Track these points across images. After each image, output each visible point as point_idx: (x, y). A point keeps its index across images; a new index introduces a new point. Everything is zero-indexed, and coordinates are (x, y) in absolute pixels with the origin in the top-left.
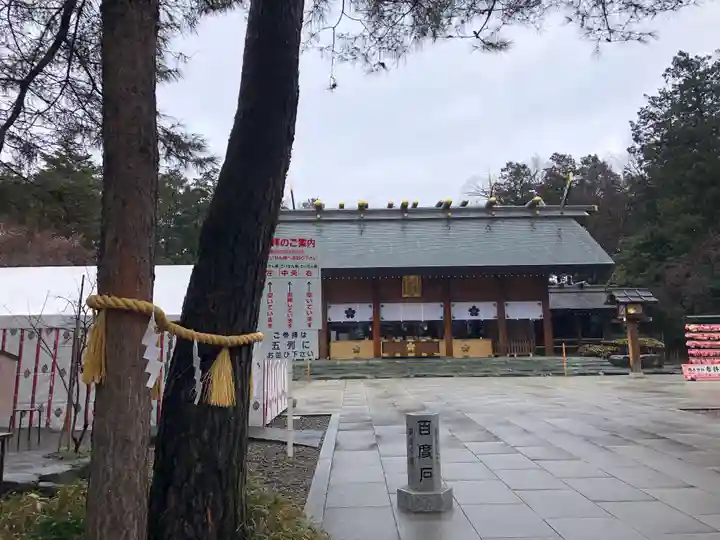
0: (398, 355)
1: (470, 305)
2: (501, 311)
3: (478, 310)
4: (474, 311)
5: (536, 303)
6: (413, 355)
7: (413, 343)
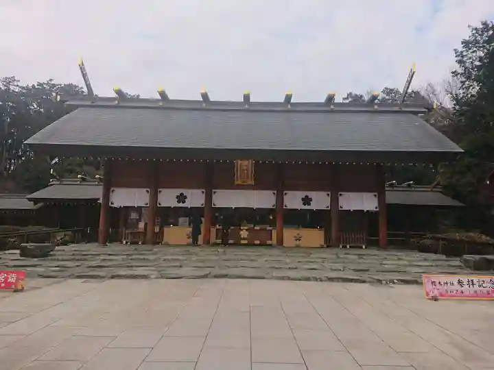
1: (304, 195)
2: (335, 201)
3: (311, 200)
5: (372, 194)
6: (246, 242)
7: (247, 230)
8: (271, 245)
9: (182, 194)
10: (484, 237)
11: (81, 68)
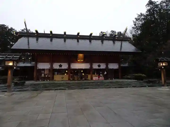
1: (98, 64)
2: (107, 66)
3: (100, 66)
4: (99, 66)
5: (117, 64)
8: (88, 80)
10: (143, 75)
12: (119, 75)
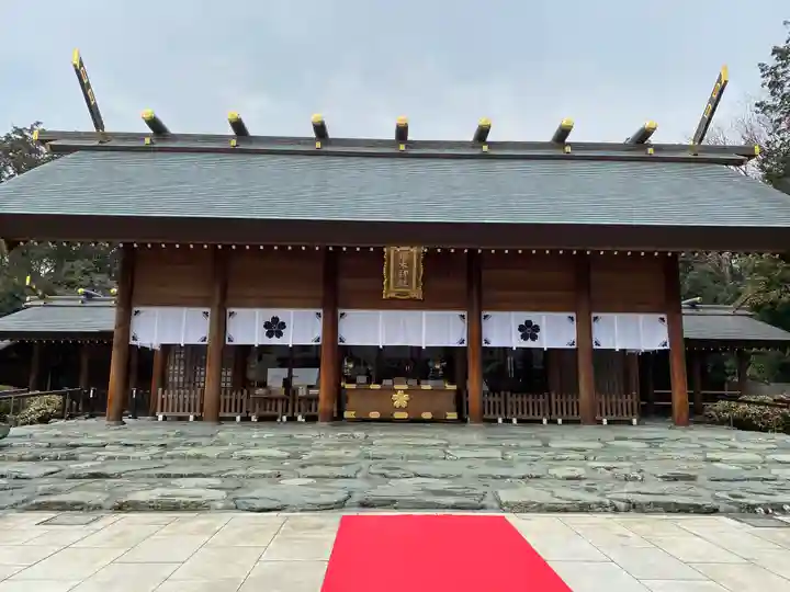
0: (375, 415)
1: (523, 320)
2: (584, 331)
3: (537, 329)
4: (529, 331)
5: (655, 317)
6: (404, 415)
7: (405, 392)
9: (275, 319)
11: (78, 72)
12: (669, 397)
